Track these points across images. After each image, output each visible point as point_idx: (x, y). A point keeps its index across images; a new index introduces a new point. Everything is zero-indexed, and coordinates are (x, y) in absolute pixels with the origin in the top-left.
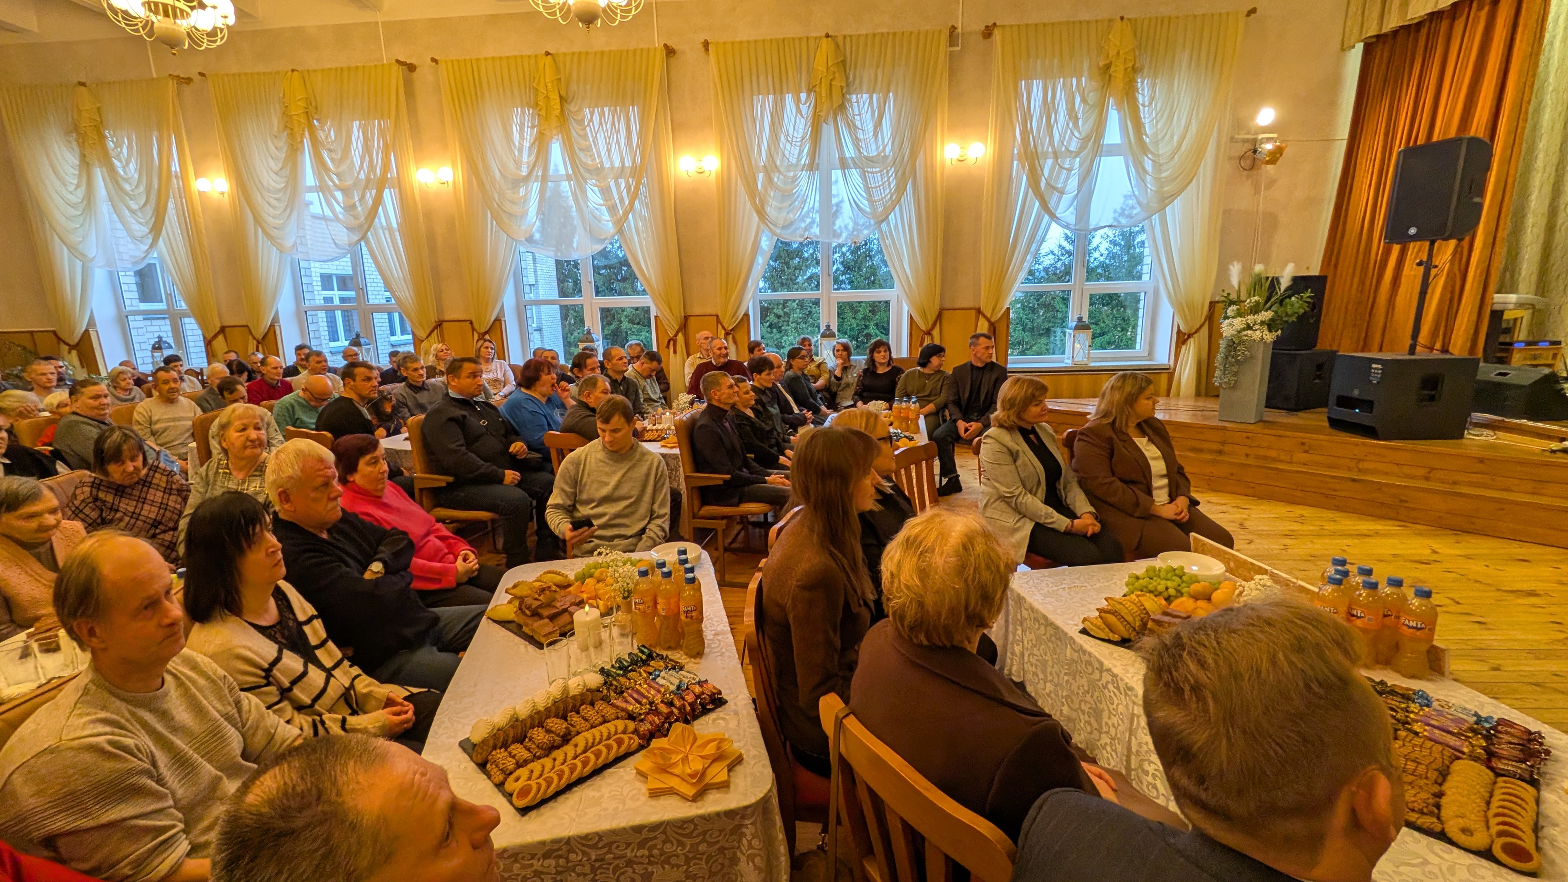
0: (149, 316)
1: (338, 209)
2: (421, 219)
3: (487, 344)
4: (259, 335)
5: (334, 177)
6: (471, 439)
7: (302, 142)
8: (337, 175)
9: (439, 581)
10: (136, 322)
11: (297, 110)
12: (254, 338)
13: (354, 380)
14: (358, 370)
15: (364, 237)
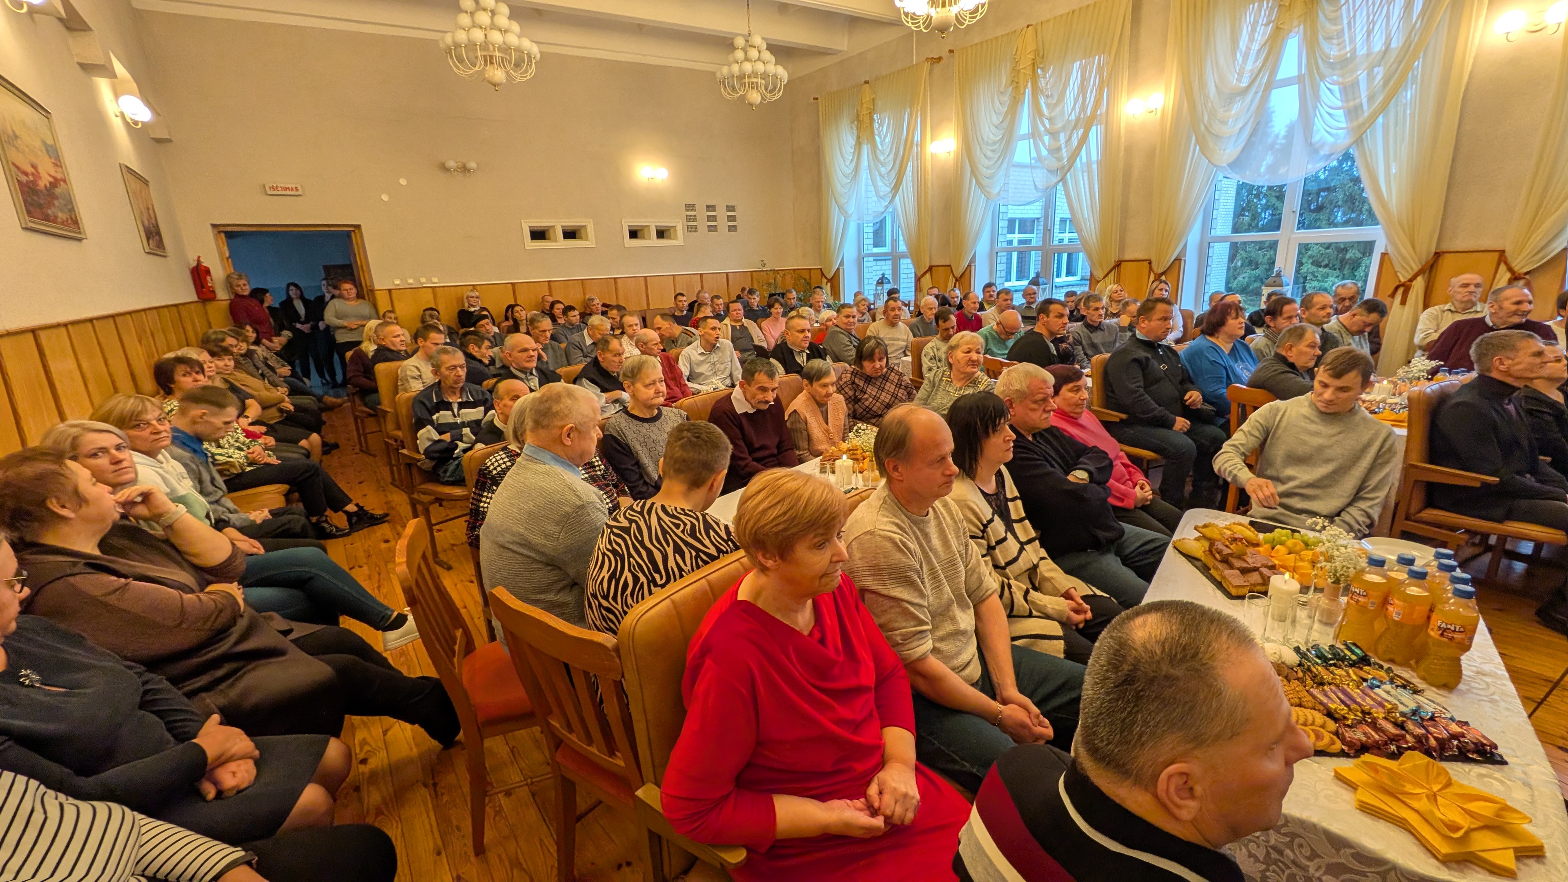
0: (878, 258)
1: (1044, 152)
2: (1122, 154)
3: (1163, 285)
4: (958, 273)
5: (1046, 122)
6: (1150, 381)
7: (1024, 93)
8: (1050, 119)
9: (1122, 500)
10: (869, 262)
11: (1025, 63)
12: (954, 276)
13: (1048, 317)
14: (1053, 307)
15: (1063, 179)
